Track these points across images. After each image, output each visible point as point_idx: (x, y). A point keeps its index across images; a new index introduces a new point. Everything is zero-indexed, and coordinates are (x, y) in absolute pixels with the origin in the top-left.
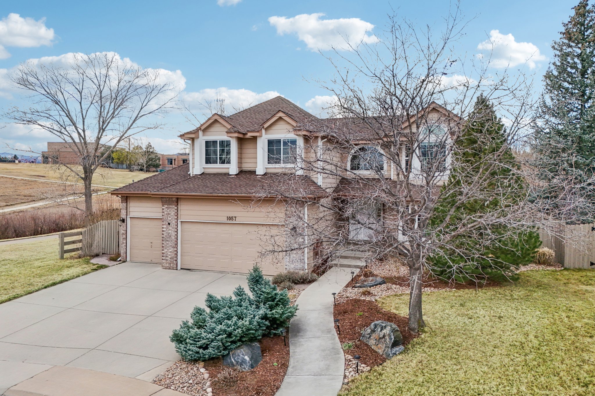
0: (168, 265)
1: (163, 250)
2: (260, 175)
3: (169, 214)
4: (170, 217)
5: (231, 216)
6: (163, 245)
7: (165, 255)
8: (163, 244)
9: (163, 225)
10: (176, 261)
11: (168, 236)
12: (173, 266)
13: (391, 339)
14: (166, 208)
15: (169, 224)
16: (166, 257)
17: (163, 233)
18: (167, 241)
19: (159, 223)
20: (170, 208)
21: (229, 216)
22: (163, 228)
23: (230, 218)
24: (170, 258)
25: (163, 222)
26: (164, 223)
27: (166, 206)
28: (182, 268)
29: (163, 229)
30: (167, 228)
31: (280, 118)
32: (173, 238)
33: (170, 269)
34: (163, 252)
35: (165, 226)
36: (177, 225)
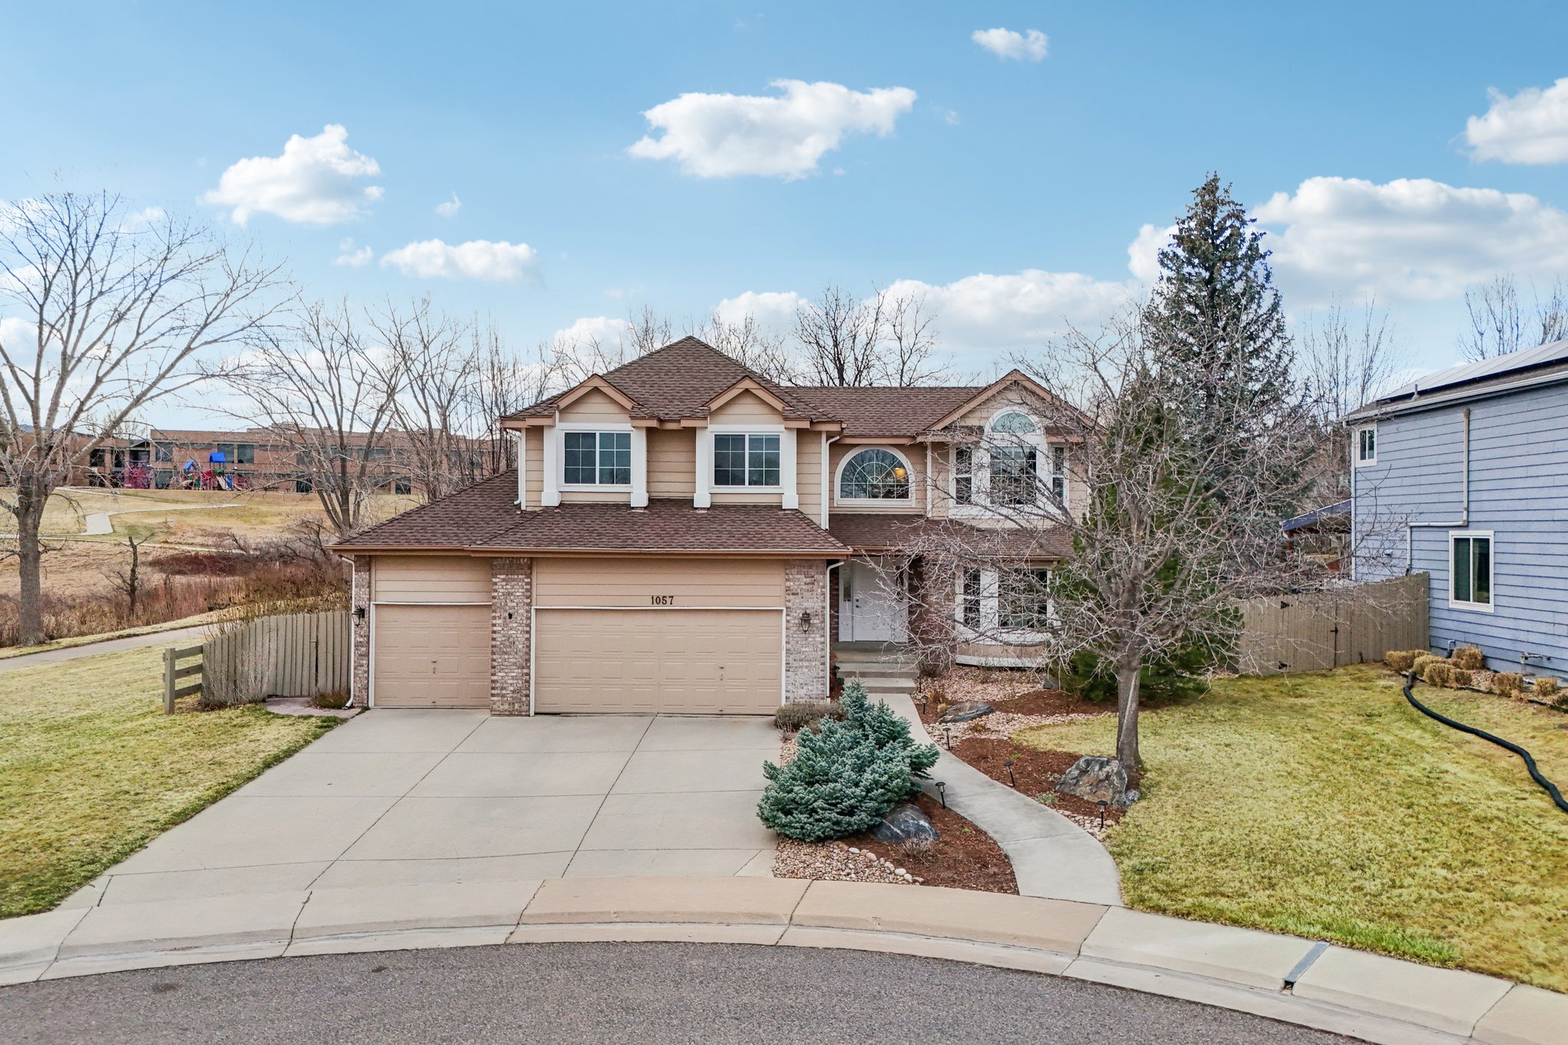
0: (506, 707)
1: (493, 674)
2: (702, 509)
3: (509, 594)
4: (512, 601)
5: (661, 594)
6: (495, 664)
7: (498, 685)
8: (494, 660)
9: (494, 618)
10: (528, 696)
11: (507, 643)
12: (517, 708)
13: (1122, 779)
14: (504, 580)
15: (510, 616)
16: (502, 688)
17: (495, 636)
18: (506, 653)
19: (486, 615)
20: (514, 580)
21: (655, 594)
22: (494, 625)
23: (659, 600)
24: (513, 692)
25: (494, 611)
26: (498, 614)
27: (503, 577)
28: (538, 711)
29: (495, 629)
30: (505, 625)
31: (747, 391)
32: (521, 646)
33: (511, 715)
34: (495, 678)
35: (498, 621)
36: (529, 618)
